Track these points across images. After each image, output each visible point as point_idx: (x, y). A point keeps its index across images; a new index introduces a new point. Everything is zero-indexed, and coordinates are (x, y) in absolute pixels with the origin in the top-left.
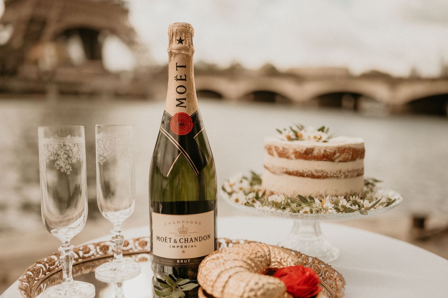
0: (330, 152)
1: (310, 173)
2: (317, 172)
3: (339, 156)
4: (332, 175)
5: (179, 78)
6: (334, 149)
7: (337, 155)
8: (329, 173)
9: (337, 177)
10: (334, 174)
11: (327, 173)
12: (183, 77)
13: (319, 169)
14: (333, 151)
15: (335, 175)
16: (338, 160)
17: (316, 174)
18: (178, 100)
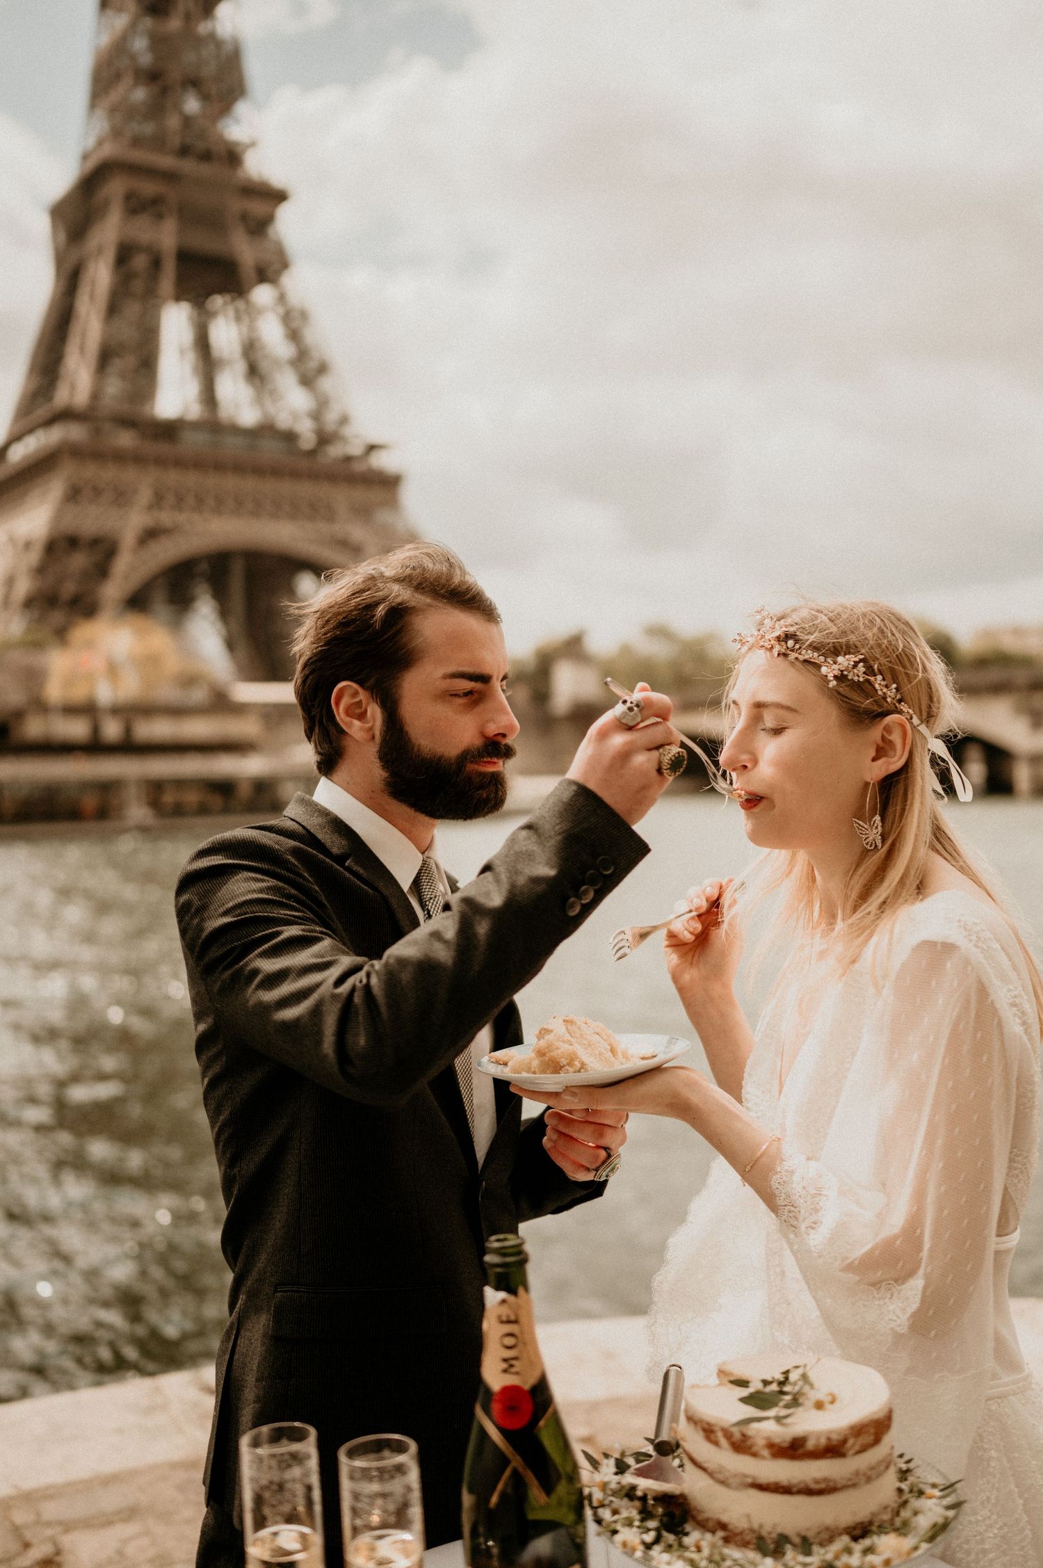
0: (835, 1440)
1: (802, 1486)
2: (815, 1482)
3: (854, 1445)
4: (844, 1482)
5: (504, 1318)
6: (844, 1432)
7: (851, 1442)
8: (837, 1480)
9: (854, 1486)
10: (849, 1480)
11: (836, 1483)
12: (513, 1318)
13: (818, 1475)
14: (840, 1438)
15: (849, 1483)
16: (852, 1452)
17: (814, 1487)
18: (505, 1360)
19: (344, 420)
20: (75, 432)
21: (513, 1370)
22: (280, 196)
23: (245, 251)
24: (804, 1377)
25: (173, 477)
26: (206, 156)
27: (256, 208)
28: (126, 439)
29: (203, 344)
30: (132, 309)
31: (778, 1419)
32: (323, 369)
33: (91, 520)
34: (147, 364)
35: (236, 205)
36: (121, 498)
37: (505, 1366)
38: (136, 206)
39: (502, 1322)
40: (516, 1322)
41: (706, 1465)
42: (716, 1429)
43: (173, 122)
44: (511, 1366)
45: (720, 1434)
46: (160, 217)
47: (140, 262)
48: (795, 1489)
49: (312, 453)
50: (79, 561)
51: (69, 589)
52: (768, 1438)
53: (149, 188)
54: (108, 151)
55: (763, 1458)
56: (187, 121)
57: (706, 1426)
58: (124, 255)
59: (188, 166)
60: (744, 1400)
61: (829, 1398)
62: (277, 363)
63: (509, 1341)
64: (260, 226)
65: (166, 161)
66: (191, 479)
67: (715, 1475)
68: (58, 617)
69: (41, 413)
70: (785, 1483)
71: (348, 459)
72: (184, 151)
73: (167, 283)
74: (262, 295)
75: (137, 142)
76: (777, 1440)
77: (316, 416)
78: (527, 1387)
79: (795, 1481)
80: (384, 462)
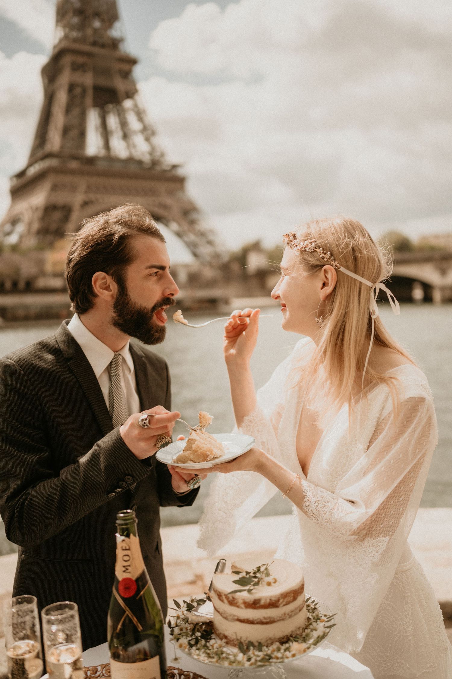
0: (275, 600)
1: (259, 620)
2: (265, 618)
3: (283, 602)
4: (278, 619)
5: (124, 548)
6: (278, 597)
7: (281, 600)
8: (276, 618)
9: (283, 619)
10: (280, 617)
11: (274, 619)
12: (128, 548)
13: (266, 616)
14: (277, 599)
15: (281, 618)
16: (282, 605)
17: (264, 621)
18: (124, 567)
19: (162, 155)
20: (53, 162)
21: (128, 571)
22: (133, 62)
23: (120, 85)
24: (266, 569)
25: (94, 180)
26: (103, 46)
27: (125, 67)
28: (74, 165)
29: (104, 125)
30: (76, 111)
31: (249, 591)
32: (153, 133)
33: (62, 198)
34: (82, 134)
35: (117, 66)
36: (74, 189)
37: (124, 569)
38: (76, 67)
39: (123, 550)
40: (129, 550)
41: (219, 610)
42: (223, 595)
43: (89, 32)
44: (127, 569)
45: (224, 597)
46: (85, 71)
47: (78, 91)
48: (255, 622)
49: (150, 169)
50: (57, 215)
51: (54, 226)
52: (243, 600)
53: (80, 60)
54: (64, 44)
55: (242, 608)
56: (96, 30)
57: (219, 593)
58: (71, 88)
59: (96, 50)
60: (235, 582)
61: (274, 581)
62: (135, 132)
63: (126, 558)
64: (126, 75)
65: (87, 48)
66: (102, 181)
67: (223, 615)
68: (49, 238)
69: (40, 154)
70: (251, 619)
71: (165, 171)
72: (94, 44)
73: (89, 100)
74: (128, 104)
75: (75, 40)
76: (247, 601)
77: (151, 154)
78: (134, 579)
79: (255, 618)
80: (180, 172)
